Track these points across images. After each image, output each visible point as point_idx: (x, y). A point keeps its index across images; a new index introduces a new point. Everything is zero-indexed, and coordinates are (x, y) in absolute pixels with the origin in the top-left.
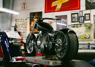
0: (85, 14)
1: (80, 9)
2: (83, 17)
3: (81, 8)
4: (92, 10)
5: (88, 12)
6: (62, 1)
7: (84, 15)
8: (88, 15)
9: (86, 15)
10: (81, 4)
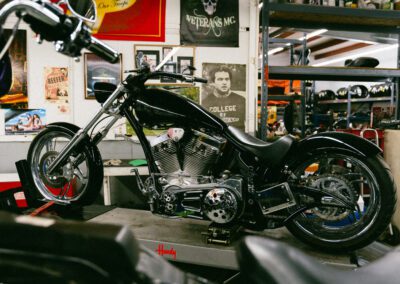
0: (179, 59)
1: (162, 39)
2: (174, 65)
3: (167, 36)
4: (198, 48)
5: (187, 51)
6: (104, 6)
7: (175, 61)
8: (188, 62)
9: (183, 62)
10: (167, 26)
